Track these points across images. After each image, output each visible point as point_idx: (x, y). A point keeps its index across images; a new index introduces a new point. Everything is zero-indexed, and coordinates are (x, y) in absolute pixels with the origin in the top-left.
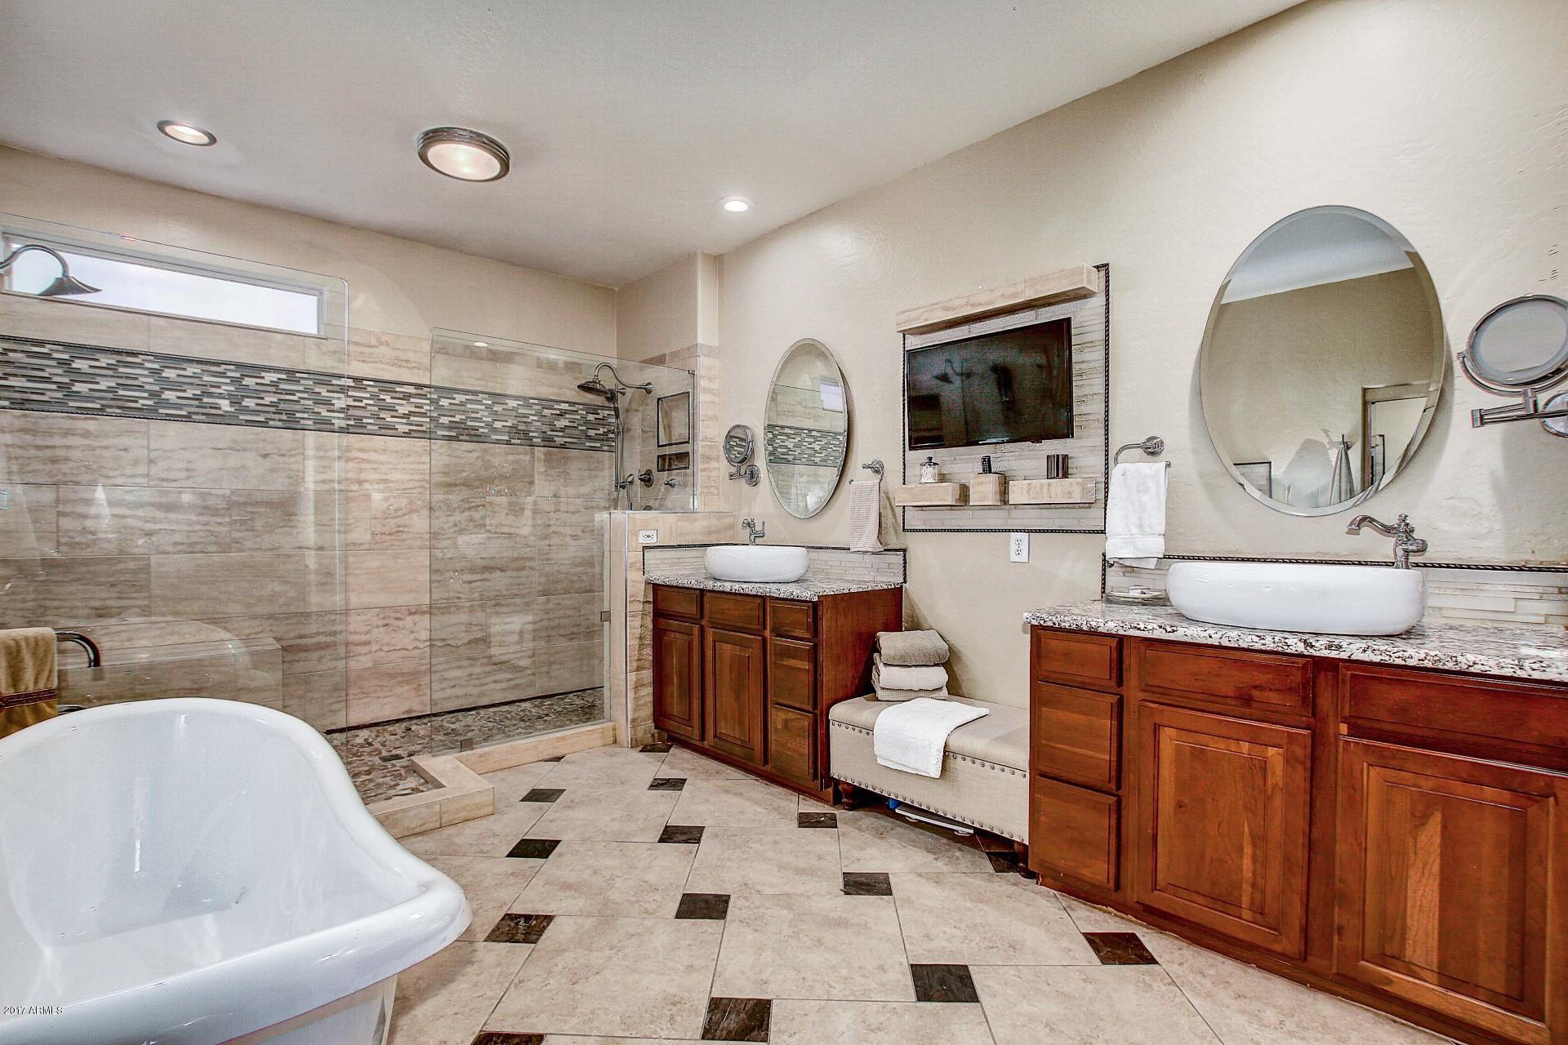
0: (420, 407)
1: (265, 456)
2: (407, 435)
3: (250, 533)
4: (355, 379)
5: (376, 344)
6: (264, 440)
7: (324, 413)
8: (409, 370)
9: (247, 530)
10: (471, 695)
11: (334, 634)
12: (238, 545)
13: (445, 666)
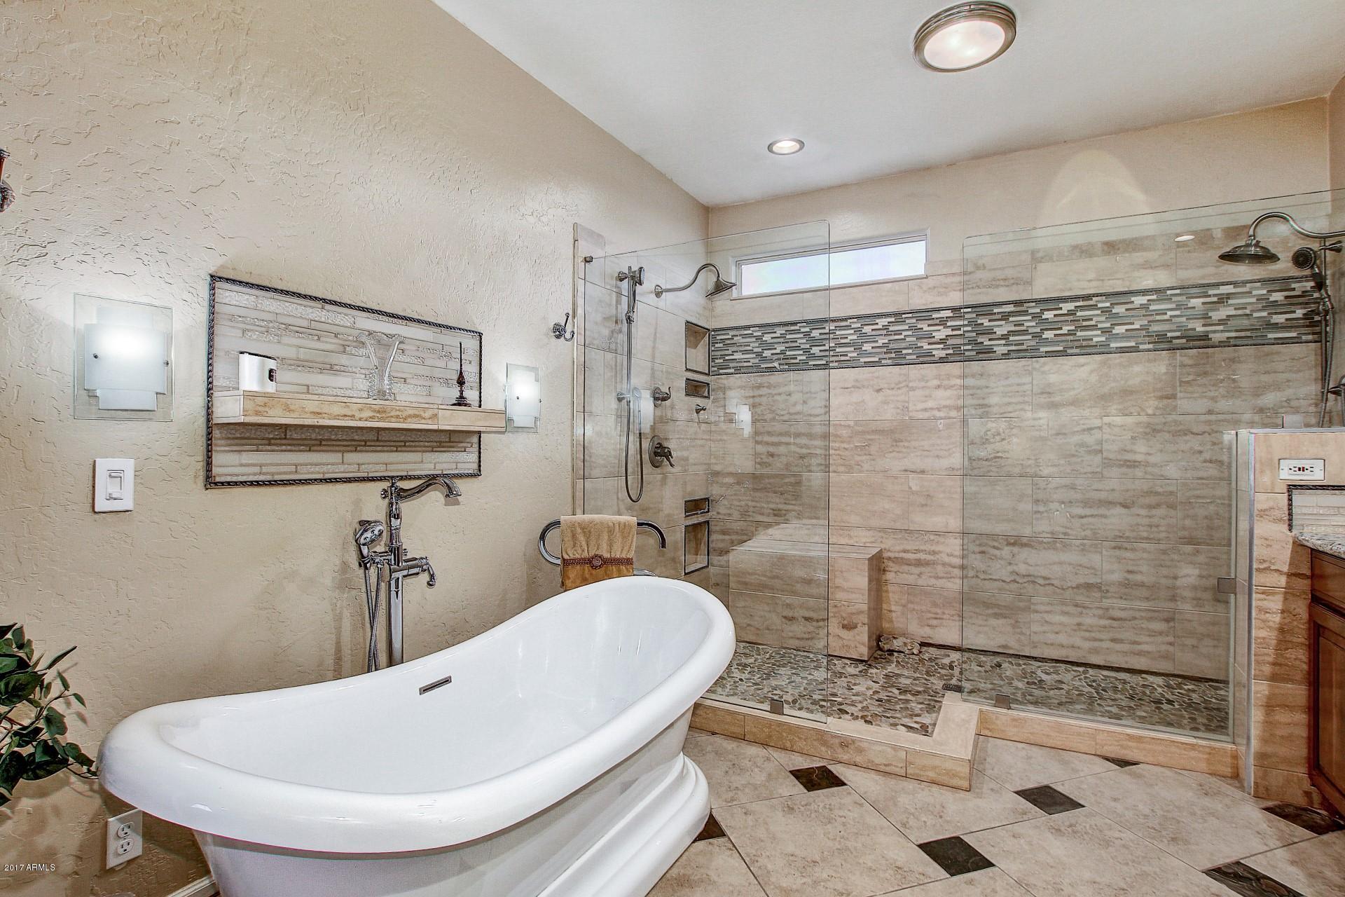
0: (1020, 325)
1: (879, 391)
2: (1006, 356)
3: (868, 457)
4: (954, 309)
5: (972, 270)
6: (878, 377)
7: (926, 346)
8: (1007, 288)
9: (865, 454)
10: (1079, 648)
11: (934, 553)
12: (859, 467)
13: (1048, 608)
